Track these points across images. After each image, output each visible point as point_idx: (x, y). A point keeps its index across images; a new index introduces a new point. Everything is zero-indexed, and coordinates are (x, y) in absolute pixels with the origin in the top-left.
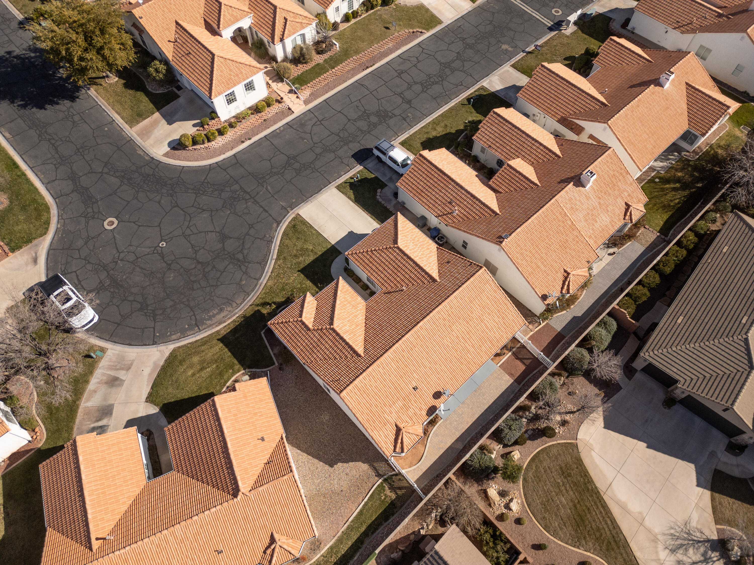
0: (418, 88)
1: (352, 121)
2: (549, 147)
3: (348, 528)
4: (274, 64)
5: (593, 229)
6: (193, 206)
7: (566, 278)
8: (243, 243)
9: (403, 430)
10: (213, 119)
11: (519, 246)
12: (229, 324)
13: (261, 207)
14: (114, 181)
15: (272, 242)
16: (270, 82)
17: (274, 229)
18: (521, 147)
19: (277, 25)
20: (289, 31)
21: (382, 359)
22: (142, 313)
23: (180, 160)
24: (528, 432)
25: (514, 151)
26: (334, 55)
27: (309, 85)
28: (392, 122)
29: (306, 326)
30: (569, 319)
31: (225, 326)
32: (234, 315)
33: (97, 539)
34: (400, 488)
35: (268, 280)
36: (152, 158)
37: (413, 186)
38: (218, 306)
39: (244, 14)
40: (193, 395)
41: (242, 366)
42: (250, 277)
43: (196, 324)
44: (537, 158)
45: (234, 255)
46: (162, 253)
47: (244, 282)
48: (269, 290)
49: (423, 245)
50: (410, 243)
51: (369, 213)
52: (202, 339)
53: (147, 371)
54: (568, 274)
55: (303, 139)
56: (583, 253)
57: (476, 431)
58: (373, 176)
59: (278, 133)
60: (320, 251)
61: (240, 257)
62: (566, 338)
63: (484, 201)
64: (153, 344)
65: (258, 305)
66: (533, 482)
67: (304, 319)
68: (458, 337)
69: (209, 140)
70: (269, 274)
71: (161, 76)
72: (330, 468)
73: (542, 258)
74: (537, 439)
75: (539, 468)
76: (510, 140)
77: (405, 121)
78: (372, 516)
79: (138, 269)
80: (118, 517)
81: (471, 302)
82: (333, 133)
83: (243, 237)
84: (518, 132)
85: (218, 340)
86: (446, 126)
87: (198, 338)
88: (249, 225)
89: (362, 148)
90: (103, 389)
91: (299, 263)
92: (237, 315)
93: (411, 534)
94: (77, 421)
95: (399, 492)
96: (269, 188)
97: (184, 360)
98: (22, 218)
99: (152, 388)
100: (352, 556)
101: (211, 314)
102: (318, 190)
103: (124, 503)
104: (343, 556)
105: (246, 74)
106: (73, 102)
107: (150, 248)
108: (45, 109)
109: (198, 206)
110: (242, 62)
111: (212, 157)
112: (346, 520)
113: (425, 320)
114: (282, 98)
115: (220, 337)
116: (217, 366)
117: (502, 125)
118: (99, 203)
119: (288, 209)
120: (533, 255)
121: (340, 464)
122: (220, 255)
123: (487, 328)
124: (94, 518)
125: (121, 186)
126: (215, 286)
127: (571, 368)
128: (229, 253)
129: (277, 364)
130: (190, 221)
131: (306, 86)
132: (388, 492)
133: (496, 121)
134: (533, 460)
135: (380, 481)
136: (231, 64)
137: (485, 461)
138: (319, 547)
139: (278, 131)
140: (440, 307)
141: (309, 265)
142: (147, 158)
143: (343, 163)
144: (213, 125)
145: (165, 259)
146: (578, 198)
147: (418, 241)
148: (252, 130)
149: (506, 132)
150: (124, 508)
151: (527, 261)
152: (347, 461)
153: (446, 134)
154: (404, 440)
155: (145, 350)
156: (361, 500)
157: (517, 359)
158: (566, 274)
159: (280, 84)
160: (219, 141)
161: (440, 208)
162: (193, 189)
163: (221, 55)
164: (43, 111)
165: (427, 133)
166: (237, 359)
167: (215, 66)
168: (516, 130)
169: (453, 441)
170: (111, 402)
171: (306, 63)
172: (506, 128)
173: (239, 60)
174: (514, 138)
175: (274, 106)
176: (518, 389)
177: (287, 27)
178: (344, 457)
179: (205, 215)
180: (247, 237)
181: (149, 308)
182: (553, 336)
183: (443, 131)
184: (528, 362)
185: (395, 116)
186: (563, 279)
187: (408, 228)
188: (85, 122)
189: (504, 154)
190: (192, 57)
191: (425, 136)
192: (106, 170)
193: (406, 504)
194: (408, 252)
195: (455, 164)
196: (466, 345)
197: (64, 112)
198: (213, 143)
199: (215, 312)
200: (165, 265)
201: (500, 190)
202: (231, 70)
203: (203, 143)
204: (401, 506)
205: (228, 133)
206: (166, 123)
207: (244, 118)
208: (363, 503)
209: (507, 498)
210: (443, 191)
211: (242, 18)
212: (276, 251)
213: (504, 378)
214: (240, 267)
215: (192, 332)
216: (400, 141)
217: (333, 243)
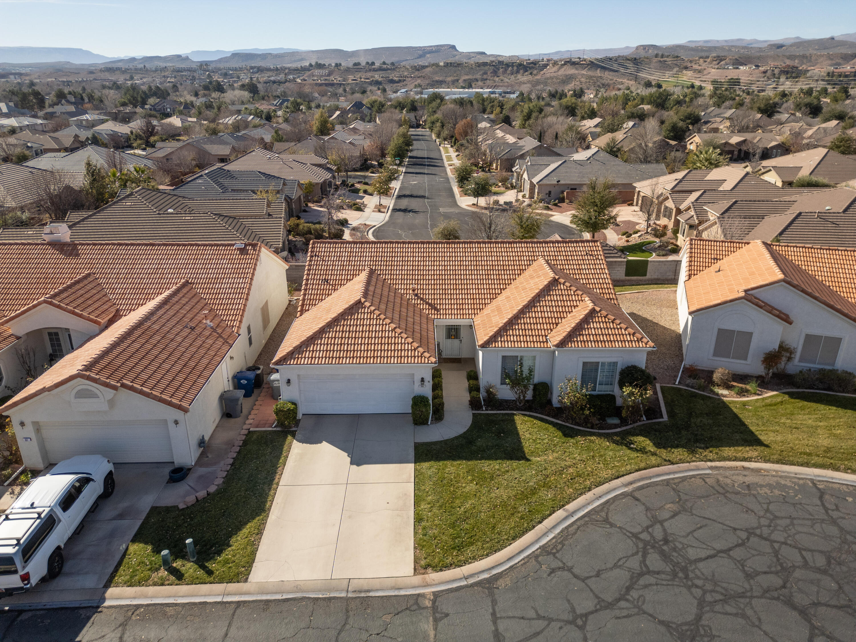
8: (628, 589)
12: (735, 458)
15: (542, 548)
32: (716, 468)
38: (753, 495)
43: (823, 493)
47: (670, 507)
83: (623, 604)
85: (766, 446)
87: (817, 471)
88: (582, 628)
92: (709, 463)
101: (777, 491)
115: (762, 449)
119: (428, 602)
122: (719, 597)
128: (689, 588)
129: (658, 387)
212: (548, 523)
214: (666, 541)
217: (410, 468)
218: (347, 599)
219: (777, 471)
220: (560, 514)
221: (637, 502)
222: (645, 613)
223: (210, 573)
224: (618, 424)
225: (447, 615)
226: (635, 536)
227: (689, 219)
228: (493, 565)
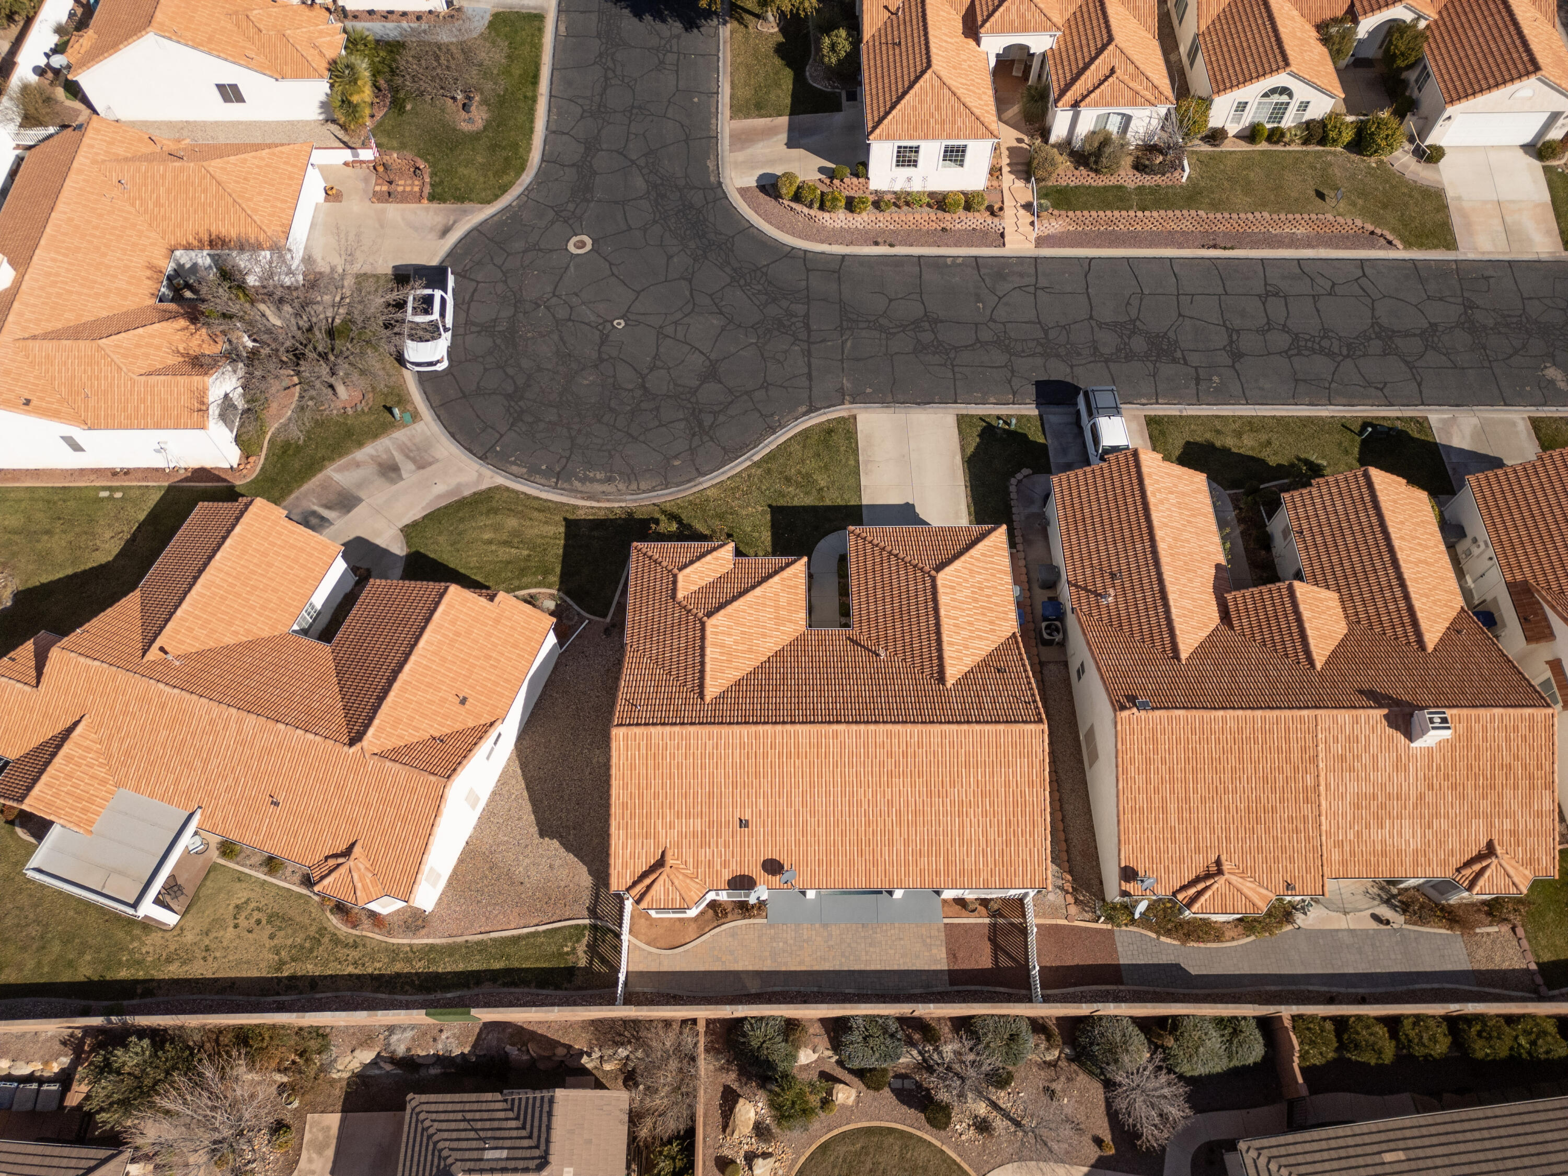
0: (1280, 340)
1: (1093, 323)
2: (1419, 615)
3: (478, 943)
4: (1038, 142)
5: (1359, 834)
6: (711, 296)
7: (1208, 876)
9: (667, 869)
10: (857, 176)
11: (1155, 741)
12: (600, 508)
13: (809, 365)
14: (639, 183)
15: (774, 433)
16: (1006, 169)
17: (796, 414)
18: (1360, 576)
19: (1088, 73)
20: (1102, 96)
21: (725, 729)
22: (506, 403)
23: (756, 212)
24: (906, 1081)
25: (1339, 573)
26: (1168, 187)
27: (1071, 213)
28: (1167, 369)
29: (674, 590)
30: (1164, 959)
31: (592, 508)
32: (619, 501)
33: (162, 649)
34: (603, 960)
35: (713, 486)
36: (720, 184)
37: (1076, 501)
38: (611, 471)
39: (1046, 24)
40: (462, 571)
41: (562, 582)
42: (693, 461)
43: (559, 473)
44: (1374, 619)
45: (700, 411)
46: (607, 336)
47: (677, 463)
48: (700, 504)
49: (991, 610)
50: (966, 588)
51: (973, 497)
52: (546, 501)
53: (441, 488)
54: (1220, 872)
55: (979, 299)
56: (1292, 860)
57: (802, 989)
58: (1041, 440)
59: (947, 266)
60: (832, 498)
61: (708, 420)
62: (1122, 987)
63: (1174, 617)
64: (480, 458)
65: (663, 512)
66: (834, 1167)
67: (681, 577)
68: (890, 803)
69: (822, 208)
70: (724, 477)
71: (834, 60)
72: (536, 836)
73: (1187, 800)
74: (910, 1107)
75: (867, 1154)
76: (1351, 546)
77: (1197, 384)
78: (527, 958)
79: (555, 337)
80: (212, 644)
81: (967, 765)
82: (1039, 323)
84: (1382, 543)
85: (565, 519)
86: (1269, 443)
87: (544, 495)
88: (765, 381)
89: (1069, 379)
90: (369, 471)
91: (782, 495)
92: (623, 505)
93: (564, 1045)
94: (305, 487)
95: (597, 966)
96: (849, 344)
97: (496, 511)
98: (480, 159)
99: (424, 518)
100: (447, 988)
101: (591, 475)
102: (924, 399)
103: (236, 633)
104: (437, 976)
105: (960, 129)
106: (686, 30)
107: (599, 316)
108: (641, 19)
109: (717, 301)
110: (969, 104)
111: (806, 238)
112: (488, 929)
113: (854, 727)
114: (1001, 209)
115: (571, 517)
116: (529, 556)
117: (1360, 507)
118: (592, 205)
119: (847, 398)
120: (1172, 781)
121: (555, 843)
122: (683, 397)
123: (961, 834)
124: (182, 619)
125: (641, 198)
126: (633, 437)
127: (1084, 1048)
129: (608, 619)
130: (686, 316)
131: (1063, 213)
132: (581, 948)
133: (1356, 494)
134: (869, 1131)
135: (587, 921)
136: (946, 98)
137: (777, 1050)
138: (418, 928)
139: (949, 261)
140: (899, 727)
141: (794, 507)
142: (712, 179)
143: (1010, 382)
144: (849, 186)
145: (604, 348)
146: (1374, 750)
147: (989, 596)
148: (909, 233)
149: (1356, 528)
150: (230, 640)
151: (1148, 781)
152: (568, 847)
153: (1252, 458)
154: (656, 887)
155: (463, 457)
156: (536, 921)
157: (990, 939)
158: (1213, 869)
159: (1020, 184)
160: (839, 219)
161: (1088, 571)
162: (734, 270)
163: (944, 74)
164: (636, 20)
165: (1218, 432)
166: (563, 567)
167: (917, 86)
168: (1379, 536)
169: (750, 968)
170: (362, 494)
171: (1097, 171)
172: (1363, 519)
173: (967, 101)
174: (1362, 547)
175: (977, 214)
176: (940, 989)
177: (1102, 87)
178: (571, 838)
179: (716, 322)
180: (745, 397)
181: (521, 403)
182: (1100, 962)
183: (1252, 448)
184: (1004, 962)
185: (1186, 363)
186: (1201, 871)
187: (992, 563)
188: (677, 71)
189: (1316, 565)
190: (897, 52)
191: (1208, 436)
192: (642, 162)
193: (590, 992)
194: (943, 599)
195: (1194, 516)
196: (896, 829)
197: (661, 38)
198: (827, 215)
199: (598, 476)
200: (595, 355)
201: (1236, 623)
202: (938, 108)
203: (810, 206)
204: (580, 988)
205: (864, 214)
206: (785, 141)
207: (907, 204)
208: (533, 929)
209: (763, 1147)
210: (1120, 545)
211: (1035, 30)
212: (767, 450)
213: (934, 951)
214: (694, 435)
215: (543, 481)
216: (1153, 413)
217: (865, 502)
218: (894, 402)
219: (576, 497)
220: (756, 458)
226: (712, 439)
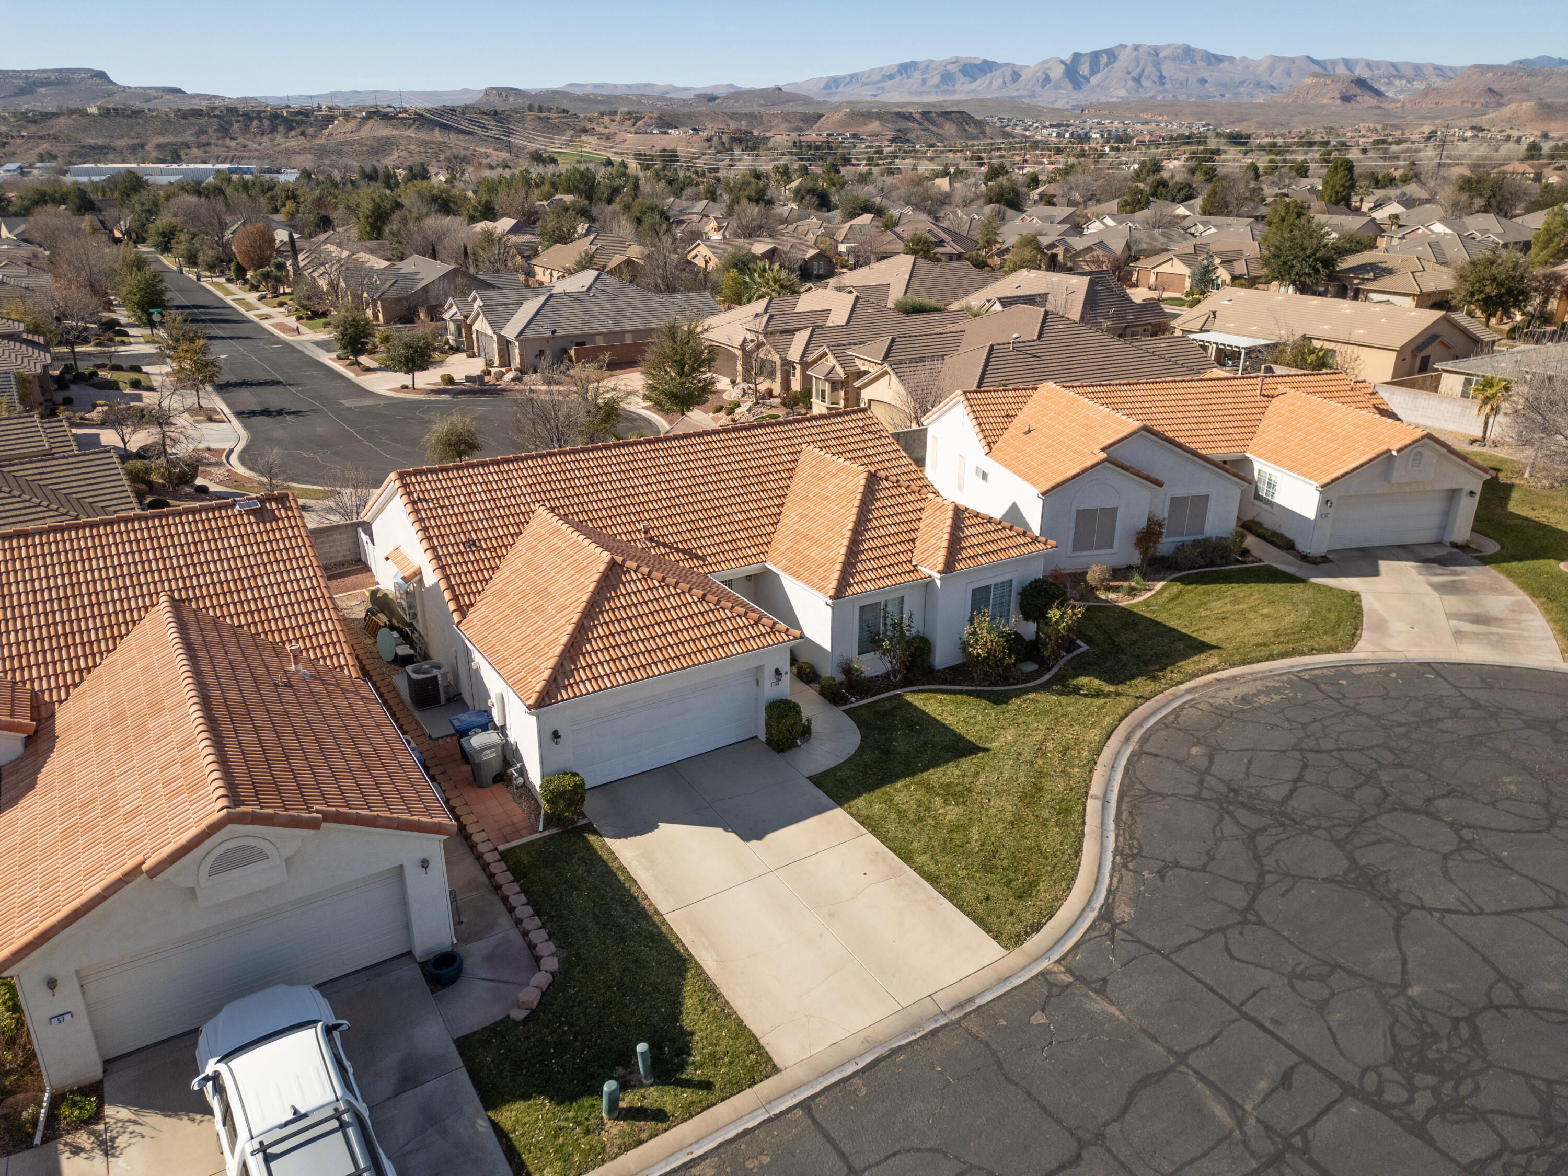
8: (1257, 859)
15: (1117, 853)
32: (1194, 689)
83: (1270, 878)
88: (1261, 923)
122: (1346, 830)
128: (1310, 832)
212: (1091, 820)
214: (1234, 791)
218: (957, 1025)
219: (1251, 674)
220: (1092, 806)
221: (1159, 759)
222: (1301, 878)
223: (707, 1085)
224: (1037, 671)
225: (1105, 981)
226: (1199, 798)
227: (829, 373)
228: (1087, 898)
